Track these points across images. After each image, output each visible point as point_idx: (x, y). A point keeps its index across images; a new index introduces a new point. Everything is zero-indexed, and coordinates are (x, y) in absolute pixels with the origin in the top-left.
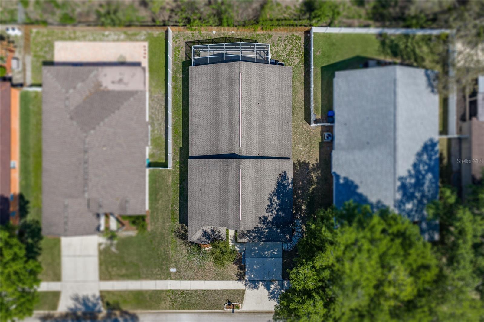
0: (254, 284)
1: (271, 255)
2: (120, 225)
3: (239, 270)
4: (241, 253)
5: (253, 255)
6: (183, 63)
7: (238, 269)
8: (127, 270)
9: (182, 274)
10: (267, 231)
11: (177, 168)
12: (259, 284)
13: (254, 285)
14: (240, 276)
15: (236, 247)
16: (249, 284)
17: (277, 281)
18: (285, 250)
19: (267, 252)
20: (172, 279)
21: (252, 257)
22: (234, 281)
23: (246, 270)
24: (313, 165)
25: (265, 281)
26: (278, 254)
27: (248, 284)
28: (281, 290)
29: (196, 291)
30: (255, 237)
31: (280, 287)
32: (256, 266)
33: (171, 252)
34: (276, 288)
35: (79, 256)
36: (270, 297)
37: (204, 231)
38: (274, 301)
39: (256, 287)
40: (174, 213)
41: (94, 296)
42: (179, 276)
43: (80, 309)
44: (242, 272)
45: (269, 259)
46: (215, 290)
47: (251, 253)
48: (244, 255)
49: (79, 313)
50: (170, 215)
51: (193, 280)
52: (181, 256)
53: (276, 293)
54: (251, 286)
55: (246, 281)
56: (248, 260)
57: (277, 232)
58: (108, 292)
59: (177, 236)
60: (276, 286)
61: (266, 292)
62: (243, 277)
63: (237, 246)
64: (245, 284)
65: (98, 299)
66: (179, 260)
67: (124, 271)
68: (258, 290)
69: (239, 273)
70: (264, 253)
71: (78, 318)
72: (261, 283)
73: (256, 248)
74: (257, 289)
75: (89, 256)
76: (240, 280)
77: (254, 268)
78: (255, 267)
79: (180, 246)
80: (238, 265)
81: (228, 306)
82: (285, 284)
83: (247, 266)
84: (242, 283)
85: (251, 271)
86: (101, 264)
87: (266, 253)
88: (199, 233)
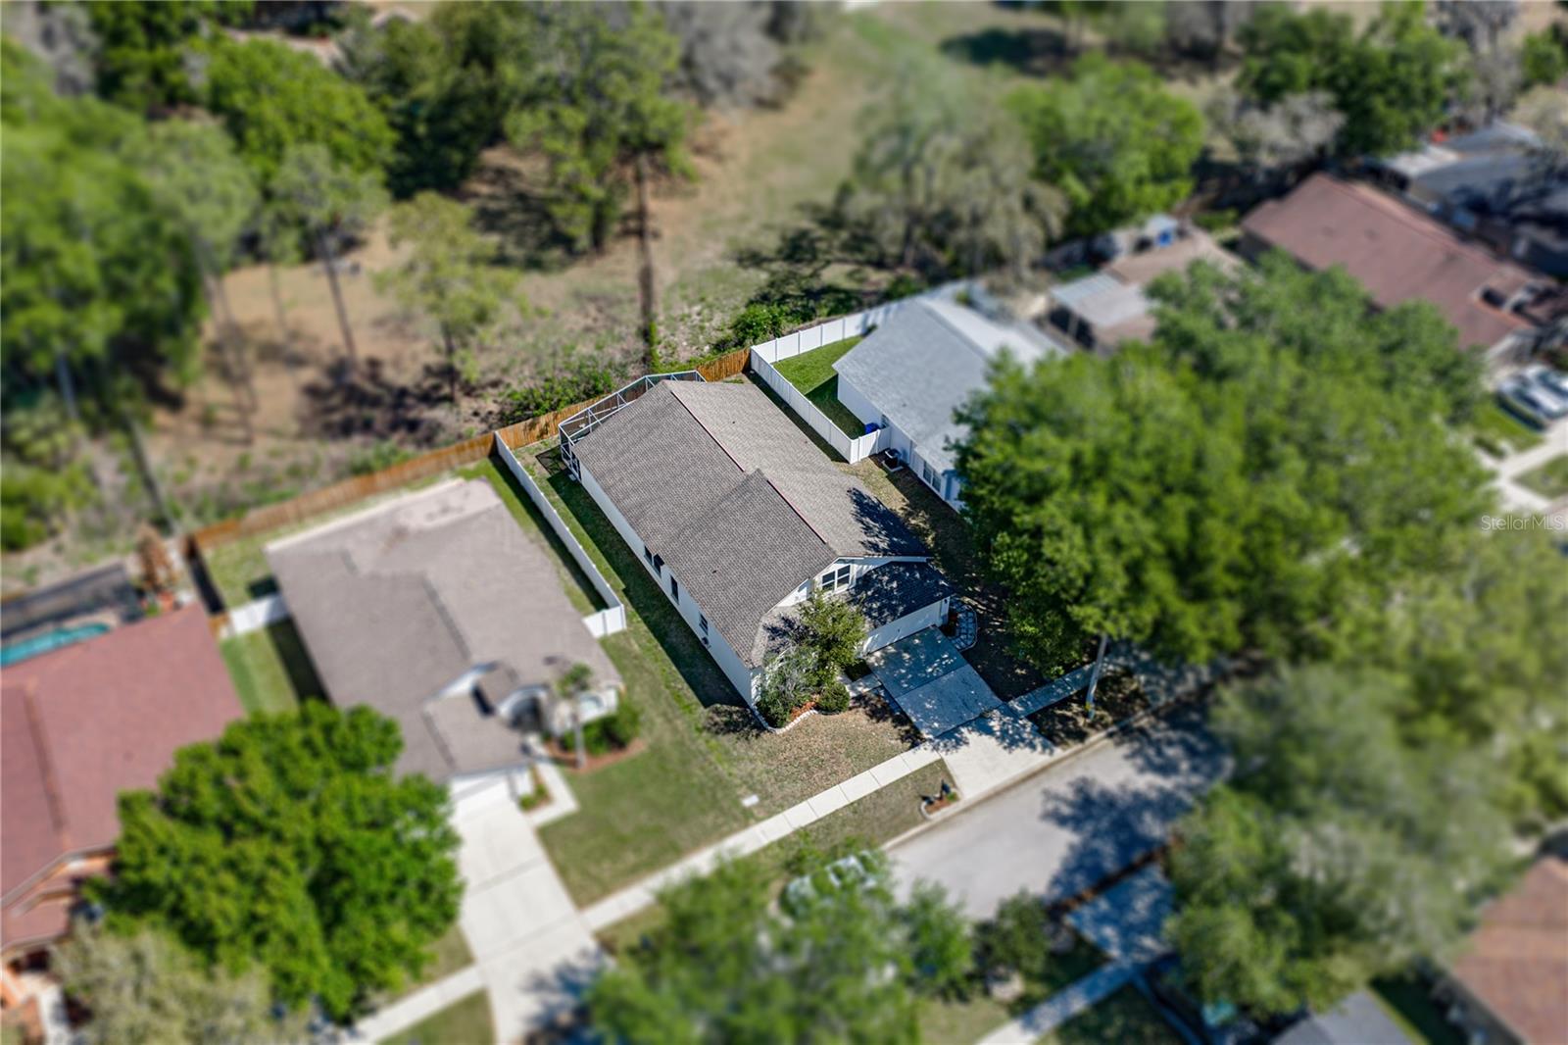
0: (950, 737)
1: (943, 669)
2: (569, 770)
3: (899, 728)
4: (878, 695)
5: (906, 686)
6: (549, 480)
7: (895, 727)
8: (637, 850)
9: (778, 796)
10: (895, 585)
11: (638, 622)
12: (962, 733)
13: (953, 740)
14: (910, 737)
15: (860, 689)
16: (942, 744)
17: (995, 711)
18: (962, 648)
19: (930, 667)
20: (759, 820)
21: (906, 691)
22: (905, 753)
23: (914, 720)
24: (902, 509)
25: (970, 721)
26: (955, 661)
27: (938, 744)
28: (1017, 722)
29: (834, 814)
30: (880, 610)
31: (1009, 716)
32: (930, 703)
33: (723, 769)
34: (1004, 723)
35: (498, 880)
36: (1006, 744)
37: (768, 629)
38: (1022, 748)
39: (960, 742)
40: (679, 696)
41: (584, 954)
42: (773, 806)
43: (561, 1007)
44: (907, 728)
45: (945, 678)
46: (876, 792)
47: (900, 685)
48: (888, 695)
49: (565, 1018)
50: (674, 702)
51: (812, 796)
52: (750, 767)
53: (1011, 732)
54: (948, 744)
55: (930, 740)
56: (902, 701)
57: (916, 579)
58: (618, 925)
59: (717, 733)
60: (1001, 720)
61: (989, 742)
62: (919, 738)
63: (860, 686)
64: (931, 747)
65: (598, 957)
66: (751, 775)
67: (631, 858)
68: (971, 745)
69: (903, 734)
70: (925, 672)
71: (568, 1033)
72: (964, 730)
73: (903, 671)
74: (967, 743)
75: (523, 868)
76: (914, 745)
77: (929, 710)
78: (928, 706)
79: (735, 749)
80: (890, 720)
81: (930, 808)
82: (1016, 706)
83: (909, 712)
84: (925, 749)
85: (926, 717)
86: (562, 871)
87: (930, 670)
88: (762, 639)
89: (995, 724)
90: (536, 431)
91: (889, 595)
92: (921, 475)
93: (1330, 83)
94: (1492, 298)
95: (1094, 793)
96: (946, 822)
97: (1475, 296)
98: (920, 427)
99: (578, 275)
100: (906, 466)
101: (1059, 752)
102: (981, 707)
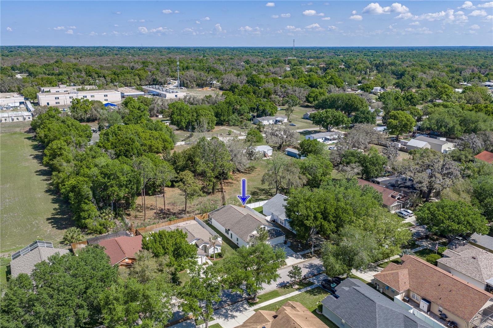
2: (212, 260)
10: (274, 232)
11: (224, 242)
12: (288, 257)
13: (286, 258)
17: (294, 254)
25: (289, 255)
28: (298, 256)
30: (271, 236)
34: (296, 256)
36: (296, 258)
37: (250, 236)
38: (299, 259)
57: (278, 232)
61: (293, 258)
68: (290, 258)
82: (298, 253)
88: (249, 238)
89: (294, 256)
90: (202, 217)
91: (273, 234)
92: (280, 223)
93: (359, 162)
94: (392, 197)
95: (313, 265)
96: (285, 268)
97: (390, 196)
98: (279, 213)
99: (209, 197)
100: (277, 222)
101: (306, 260)
102: (291, 254)
